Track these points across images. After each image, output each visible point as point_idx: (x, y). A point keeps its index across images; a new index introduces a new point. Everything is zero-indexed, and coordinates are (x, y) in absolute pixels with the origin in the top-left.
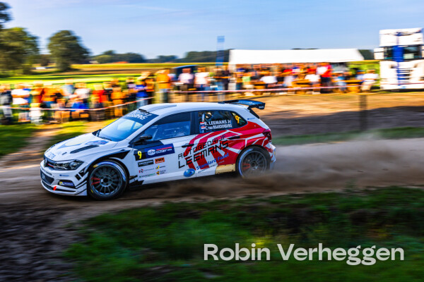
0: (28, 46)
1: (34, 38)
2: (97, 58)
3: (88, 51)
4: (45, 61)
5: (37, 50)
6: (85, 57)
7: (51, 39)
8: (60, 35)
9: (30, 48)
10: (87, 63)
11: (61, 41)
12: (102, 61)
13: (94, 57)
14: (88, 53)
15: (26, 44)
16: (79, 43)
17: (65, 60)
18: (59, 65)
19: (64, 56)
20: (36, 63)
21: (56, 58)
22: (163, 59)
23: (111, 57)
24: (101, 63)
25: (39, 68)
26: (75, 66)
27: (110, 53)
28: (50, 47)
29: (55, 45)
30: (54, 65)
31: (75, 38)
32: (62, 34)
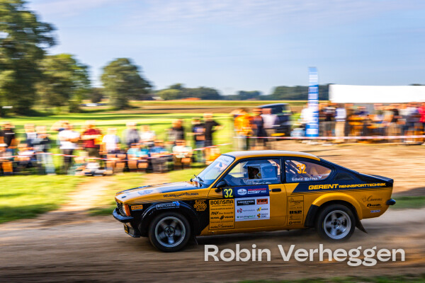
0: (77, 77)
1: (85, 67)
2: (162, 93)
3: (151, 84)
4: (97, 97)
5: (87, 82)
6: (146, 92)
7: (105, 69)
8: (117, 63)
9: (80, 79)
10: (150, 99)
11: (117, 71)
12: (167, 97)
13: (157, 91)
14: (150, 86)
15: (74, 75)
16: (139, 74)
17: (121, 95)
18: (114, 101)
19: (119, 91)
20: (86, 98)
21: (111, 93)
22: (244, 96)
23: (180, 92)
24: (166, 99)
25: (90, 105)
26: (133, 102)
27: (178, 87)
28: (103, 78)
29: (110, 76)
30: (107, 101)
31: (135, 68)
32: (120, 63)
